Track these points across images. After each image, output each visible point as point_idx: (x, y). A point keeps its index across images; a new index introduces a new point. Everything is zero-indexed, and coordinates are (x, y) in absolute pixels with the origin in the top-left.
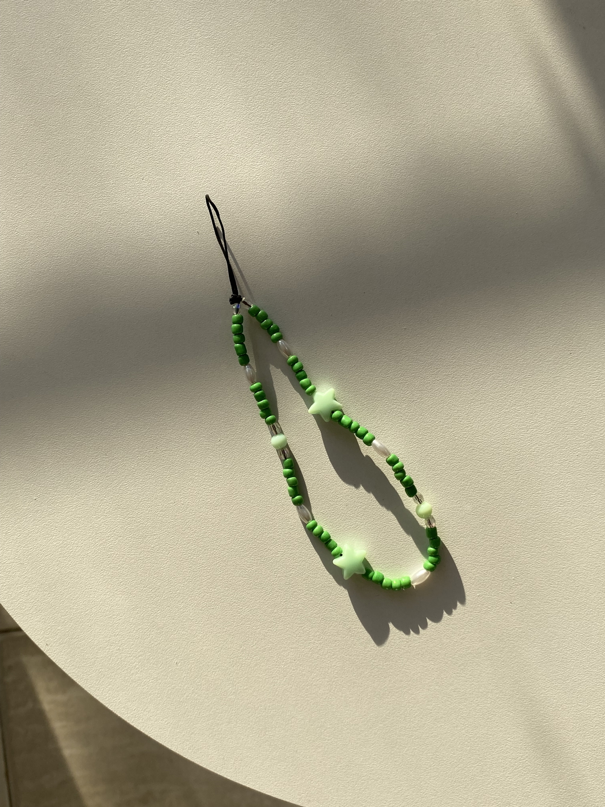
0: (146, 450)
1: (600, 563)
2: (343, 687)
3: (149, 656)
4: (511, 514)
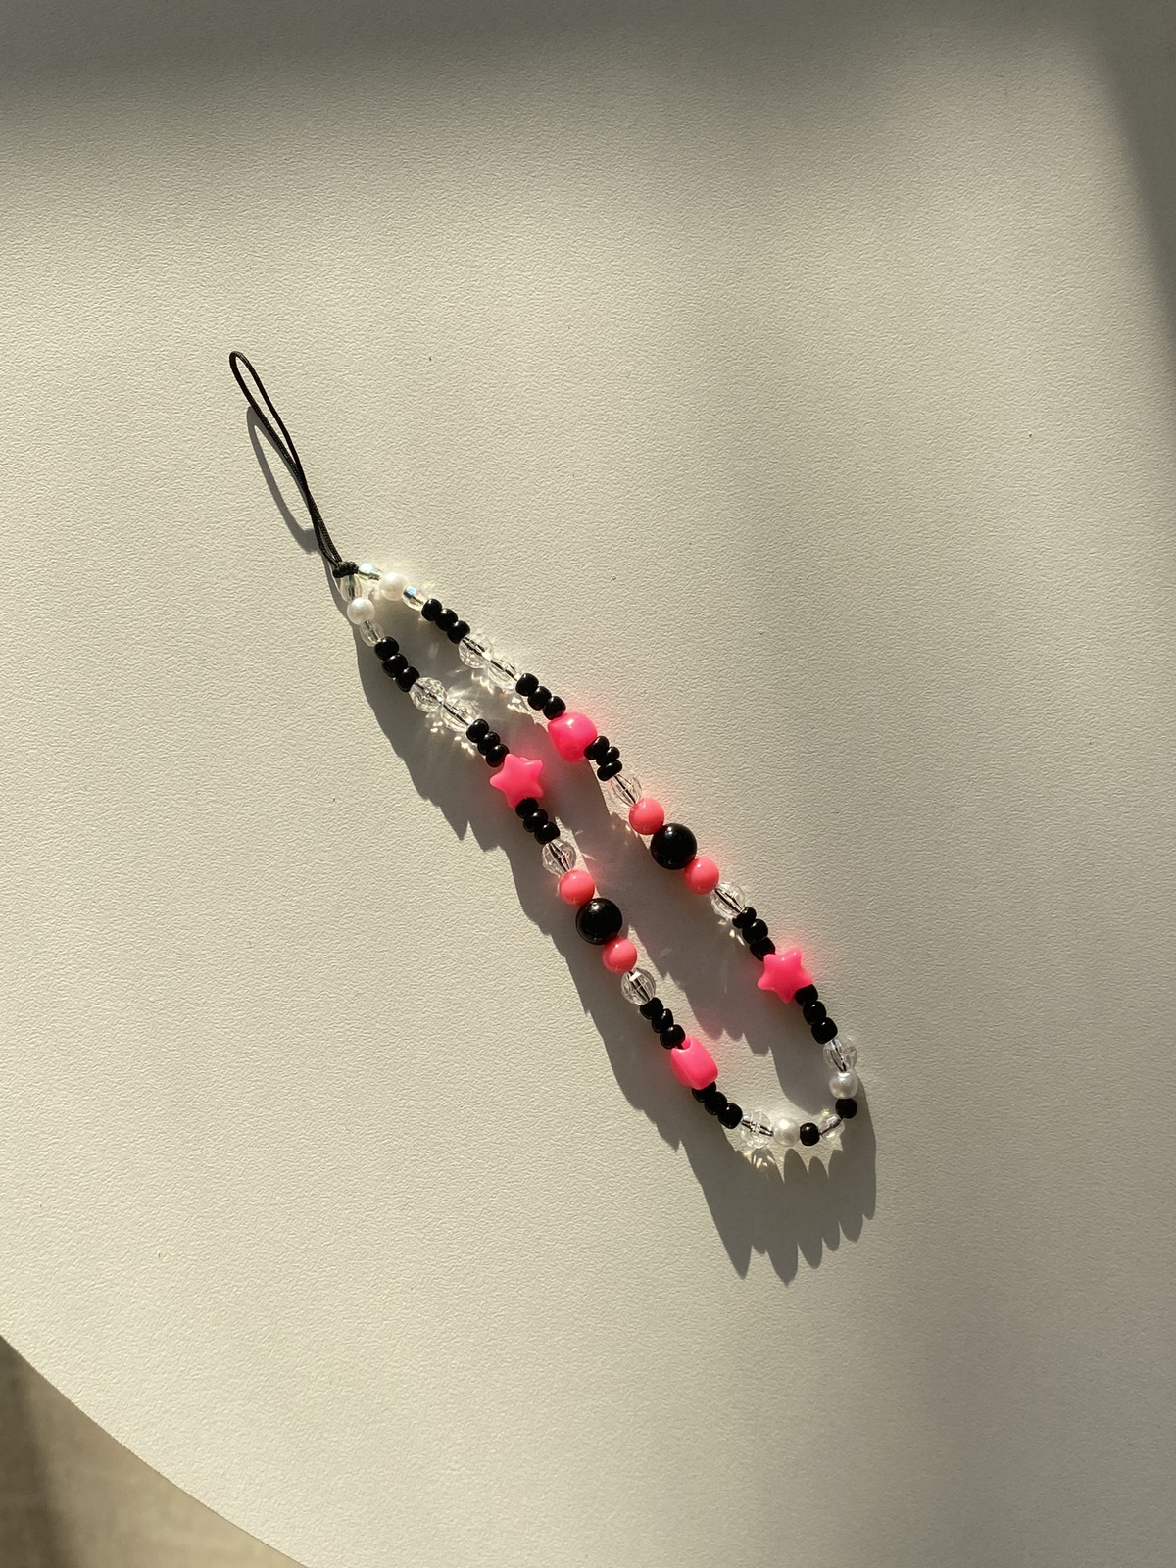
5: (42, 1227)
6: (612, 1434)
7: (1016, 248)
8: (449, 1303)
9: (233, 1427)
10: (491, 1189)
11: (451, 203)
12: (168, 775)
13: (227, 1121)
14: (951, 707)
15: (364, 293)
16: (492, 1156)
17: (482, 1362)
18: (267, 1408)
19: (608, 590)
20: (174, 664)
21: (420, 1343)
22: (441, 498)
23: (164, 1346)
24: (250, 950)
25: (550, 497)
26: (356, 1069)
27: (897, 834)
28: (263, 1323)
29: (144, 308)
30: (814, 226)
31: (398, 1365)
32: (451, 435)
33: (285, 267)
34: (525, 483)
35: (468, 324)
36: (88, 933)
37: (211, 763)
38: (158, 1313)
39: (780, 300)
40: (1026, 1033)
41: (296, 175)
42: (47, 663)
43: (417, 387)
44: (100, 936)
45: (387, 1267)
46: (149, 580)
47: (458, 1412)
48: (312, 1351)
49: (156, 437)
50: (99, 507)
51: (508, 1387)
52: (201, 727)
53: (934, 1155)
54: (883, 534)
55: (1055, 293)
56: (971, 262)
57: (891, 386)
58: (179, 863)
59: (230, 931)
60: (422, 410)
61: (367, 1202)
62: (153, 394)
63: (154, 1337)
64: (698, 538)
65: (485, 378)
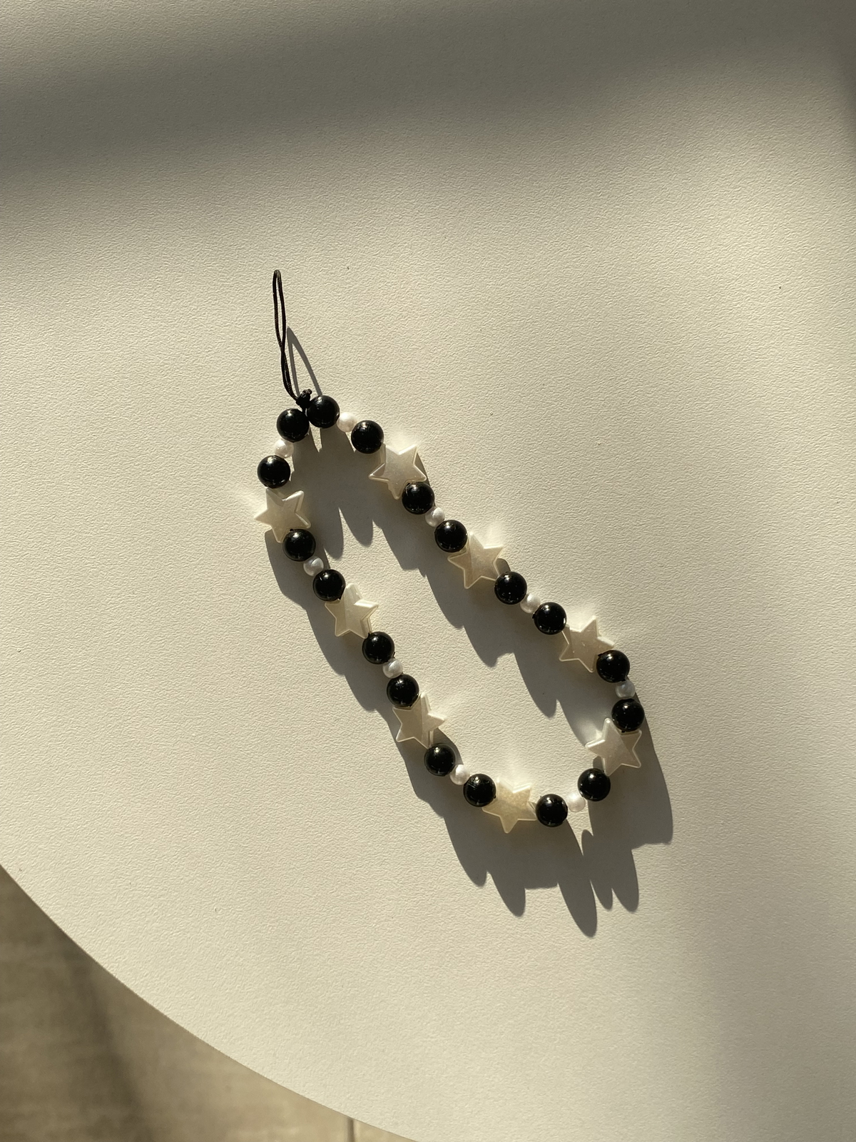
0: (196, 592)
1: (851, 811)
2: (460, 962)
3: (175, 896)
4: (727, 729)
5: (132, 898)
6: (539, 1005)
7: (760, 153)
8: (419, 926)
9: (278, 1022)
11: (354, 154)
12: (190, 579)
13: (254, 814)
14: (737, 485)
15: (296, 225)
17: (445, 964)
18: (300, 1007)
19: (488, 422)
20: (187, 500)
21: (402, 954)
22: (364, 367)
23: (225, 972)
24: (259, 695)
25: (441, 360)
26: (340, 771)
27: (706, 578)
28: (291, 950)
29: (141, 248)
30: (615, 149)
31: (387, 970)
32: (368, 322)
33: (239, 211)
34: (423, 351)
35: (372, 241)
36: (145, 693)
37: (219, 568)
38: (218, 949)
39: (594, 205)
40: (806, 708)
41: (240, 142)
42: (97, 507)
43: (341, 290)
44: (153, 695)
45: (375, 904)
46: (163, 443)
48: (327, 966)
49: (158, 341)
50: (123, 393)
51: (466, 979)
52: (210, 543)
53: (747, 797)
54: (681, 366)
55: (790, 183)
56: (729, 166)
57: (678, 260)
58: (204, 639)
59: (244, 683)
60: (345, 305)
61: (356, 862)
62: (153, 310)
63: (217, 966)
64: (549, 380)
65: (388, 278)
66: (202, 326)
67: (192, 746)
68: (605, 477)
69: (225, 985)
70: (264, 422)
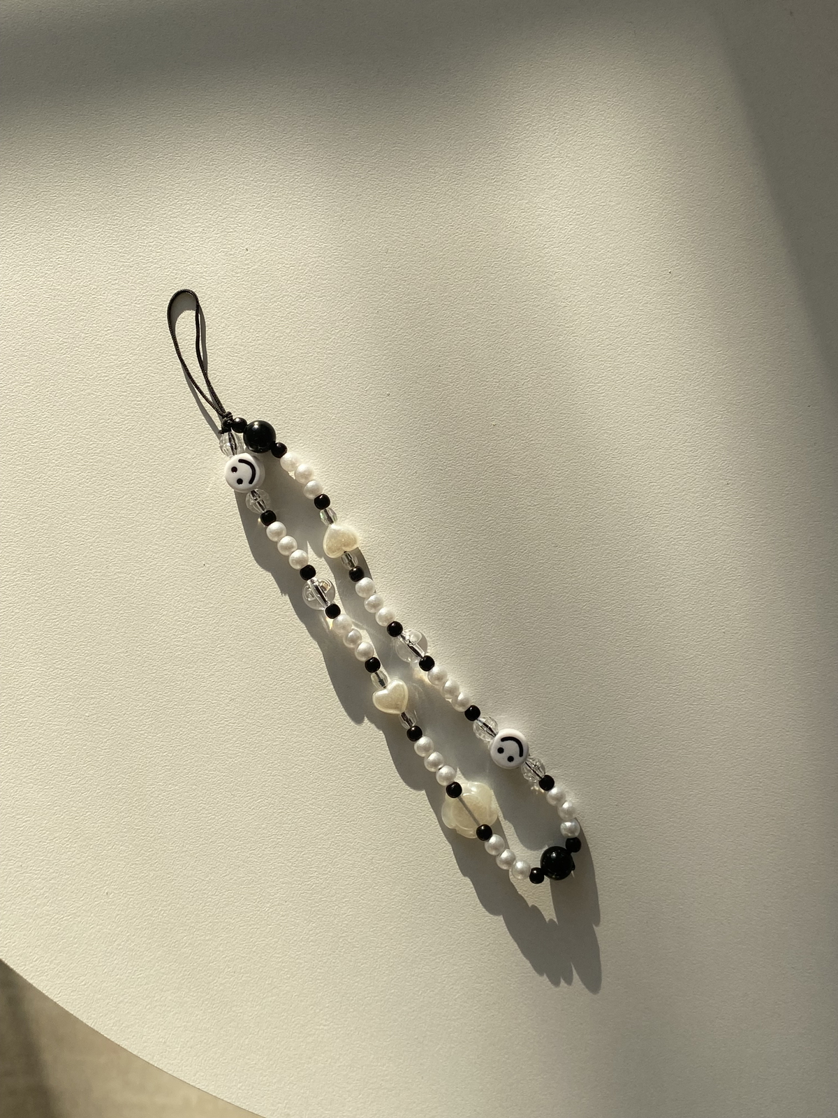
5: (23, 880)
6: (433, 991)
8: (313, 910)
9: (169, 1009)
10: (336, 828)
11: (253, 139)
12: (86, 557)
13: (147, 796)
14: (629, 467)
15: (197, 207)
16: (334, 805)
17: (339, 949)
18: (191, 994)
19: (385, 403)
20: (84, 478)
21: (295, 939)
22: (262, 347)
23: (115, 957)
24: (153, 675)
25: (339, 341)
26: (235, 752)
27: (599, 558)
28: (183, 935)
29: (42, 229)
30: (509, 136)
31: (280, 956)
32: (266, 303)
33: (140, 193)
34: (321, 332)
35: (271, 223)
36: (38, 672)
37: (115, 546)
38: (109, 934)
39: (489, 190)
40: (698, 689)
41: (142, 127)
43: (239, 271)
44: (47, 674)
45: (268, 888)
46: (61, 421)
47: (325, 985)
48: (219, 951)
49: (58, 320)
50: (22, 371)
51: (359, 964)
52: (106, 521)
53: (641, 779)
54: (573, 349)
55: (679, 171)
56: (620, 154)
57: (571, 245)
59: (139, 663)
60: (244, 286)
61: (250, 844)
62: (54, 289)
63: (108, 950)
64: (445, 361)
65: (287, 260)
66: (101, 305)
67: (85, 726)
68: (500, 457)
69: (116, 970)
70: (162, 401)
